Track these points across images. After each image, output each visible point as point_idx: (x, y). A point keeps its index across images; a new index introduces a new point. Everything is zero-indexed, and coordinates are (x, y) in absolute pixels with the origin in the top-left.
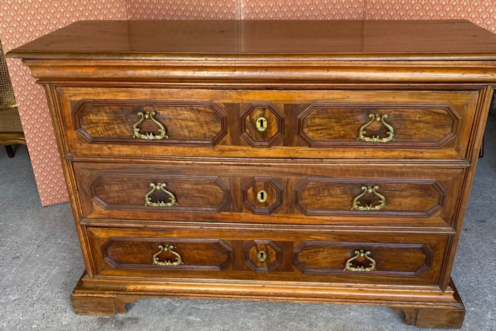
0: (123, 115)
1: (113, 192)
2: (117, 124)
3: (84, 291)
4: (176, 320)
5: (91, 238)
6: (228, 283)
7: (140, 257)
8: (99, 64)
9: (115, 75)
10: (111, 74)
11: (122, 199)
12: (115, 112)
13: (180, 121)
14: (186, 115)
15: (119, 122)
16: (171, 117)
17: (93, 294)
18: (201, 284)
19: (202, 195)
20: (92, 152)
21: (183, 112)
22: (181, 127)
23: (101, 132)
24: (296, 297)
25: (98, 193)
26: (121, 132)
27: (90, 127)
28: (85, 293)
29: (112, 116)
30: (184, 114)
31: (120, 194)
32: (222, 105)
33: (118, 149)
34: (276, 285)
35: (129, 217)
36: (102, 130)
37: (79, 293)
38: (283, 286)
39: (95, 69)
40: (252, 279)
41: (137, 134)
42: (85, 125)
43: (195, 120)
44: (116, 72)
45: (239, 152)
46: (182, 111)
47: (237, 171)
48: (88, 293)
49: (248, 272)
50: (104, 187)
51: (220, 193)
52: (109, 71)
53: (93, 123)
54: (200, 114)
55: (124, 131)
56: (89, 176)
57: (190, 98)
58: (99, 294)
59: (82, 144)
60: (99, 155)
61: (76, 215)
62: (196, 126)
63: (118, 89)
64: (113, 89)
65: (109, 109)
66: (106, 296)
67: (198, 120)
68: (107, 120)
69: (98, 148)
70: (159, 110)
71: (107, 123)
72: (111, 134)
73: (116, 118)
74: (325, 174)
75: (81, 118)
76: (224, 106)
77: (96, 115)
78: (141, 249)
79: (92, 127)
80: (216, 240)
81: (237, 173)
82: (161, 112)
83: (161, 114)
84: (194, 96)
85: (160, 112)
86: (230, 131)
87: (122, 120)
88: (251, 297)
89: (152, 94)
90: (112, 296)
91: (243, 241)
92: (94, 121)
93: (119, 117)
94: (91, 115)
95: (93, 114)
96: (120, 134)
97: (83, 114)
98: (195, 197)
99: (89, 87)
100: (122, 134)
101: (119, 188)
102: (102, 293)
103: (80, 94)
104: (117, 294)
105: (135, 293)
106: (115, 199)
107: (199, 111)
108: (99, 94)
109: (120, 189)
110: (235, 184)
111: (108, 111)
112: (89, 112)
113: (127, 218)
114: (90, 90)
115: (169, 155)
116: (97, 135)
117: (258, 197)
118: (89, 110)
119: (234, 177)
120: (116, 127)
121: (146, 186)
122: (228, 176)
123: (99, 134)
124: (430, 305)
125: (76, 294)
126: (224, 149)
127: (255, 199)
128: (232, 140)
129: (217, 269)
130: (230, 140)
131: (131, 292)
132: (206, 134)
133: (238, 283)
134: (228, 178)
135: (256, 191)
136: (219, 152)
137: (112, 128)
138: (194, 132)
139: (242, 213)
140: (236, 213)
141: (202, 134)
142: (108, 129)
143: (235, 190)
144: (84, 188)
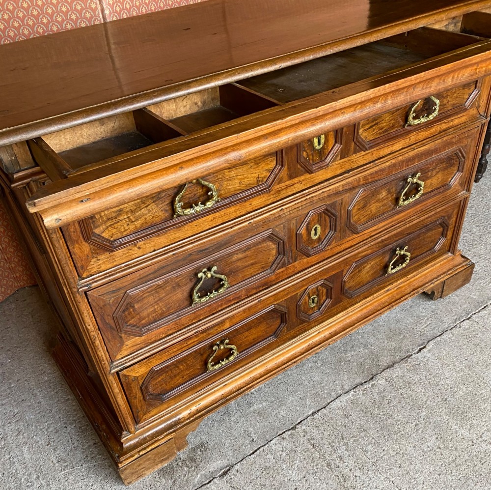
1: (146, 308)
2: (146, 207)
3: (132, 453)
4: (243, 419)
6: (285, 348)
11: (160, 312)
17: (145, 449)
18: (260, 364)
23: (124, 228)
24: (351, 326)
25: (127, 320)
26: (153, 217)
27: (107, 228)
28: (136, 454)
31: (156, 307)
33: (152, 244)
34: (329, 324)
35: (171, 332)
36: (125, 225)
37: (127, 459)
38: (336, 322)
40: (305, 331)
41: (180, 211)
42: (98, 227)
45: (295, 186)
47: (292, 212)
48: (139, 452)
49: (301, 326)
50: (133, 307)
51: (273, 249)
53: (111, 219)
55: (157, 213)
56: (113, 302)
58: (153, 444)
59: (99, 258)
61: (104, 364)
62: (247, 170)
66: (163, 441)
68: (131, 206)
71: (132, 211)
72: (138, 226)
73: (143, 198)
74: (375, 178)
78: (188, 362)
79: (111, 225)
80: (272, 307)
81: (292, 215)
86: (288, 161)
87: (153, 198)
88: (313, 350)
90: (171, 437)
91: (297, 294)
92: (112, 215)
96: (152, 220)
98: (246, 267)
100: (154, 220)
101: (154, 299)
102: (156, 441)
104: (174, 431)
105: (195, 417)
106: (151, 317)
109: (156, 299)
110: (290, 229)
113: (169, 333)
116: (119, 235)
117: (312, 235)
119: (289, 221)
120: (146, 212)
122: (282, 224)
123: (122, 233)
124: (451, 273)
125: (124, 462)
126: (280, 189)
127: (309, 239)
128: (288, 174)
129: (272, 339)
130: (287, 174)
131: (188, 419)
132: (260, 176)
133: (295, 343)
134: (282, 226)
135: (309, 228)
136: (275, 196)
137: (139, 216)
138: (246, 180)
139: (297, 262)
140: (290, 265)
141: (255, 179)
142: (133, 220)
143: (290, 238)
144: (107, 322)
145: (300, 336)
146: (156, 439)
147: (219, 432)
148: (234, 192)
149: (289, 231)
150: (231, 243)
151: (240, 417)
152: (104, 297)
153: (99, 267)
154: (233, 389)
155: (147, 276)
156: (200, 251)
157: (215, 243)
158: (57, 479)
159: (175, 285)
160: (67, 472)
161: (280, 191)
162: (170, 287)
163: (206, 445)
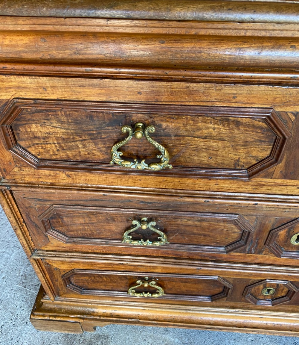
0: (91, 127)
1: (75, 224)
2: (82, 141)
5: (48, 269)
7: (112, 285)
8: (39, 28)
9: (78, 52)
10: (68, 52)
11: (90, 232)
12: (76, 122)
13: (197, 139)
14: (211, 130)
15: (84, 138)
16: (182, 132)
19: (206, 233)
20: (41, 180)
21: (207, 125)
22: (198, 150)
23: (54, 152)
25: (54, 226)
26: (89, 154)
27: (34, 145)
29: (72, 129)
30: (207, 128)
31: (86, 227)
32: (291, 116)
33: (83, 177)
35: (98, 251)
36: (55, 149)
39: (32, 38)
41: (117, 160)
42: (24, 140)
43: (226, 138)
44: (80, 47)
45: (288, 187)
46: (205, 123)
47: (273, 209)
48: (50, 316)
50: (62, 219)
51: (235, 232)
52: (62, 43)
53: (39, 138)
54: (239, 129)
55: (94, 152)
56: (39, 208)
57: (229, 101)
59: (23, 168)
60: (52, 184)
62: (224, 147)
63: (83, 79)
64: (71, 81)
65: (66, 116)
66: (71, 320)
67: (232, 139)
68: (63, 133)
69: (50, 175)
70: (162, 121)
71: (63, 139)
72: (70, 155)
73: (79, 132)
75: (16, 130)
76: (293, 118)
77: (43, 125)
78: (113, 279)
79: (38, 144)
81: (272, 213)
82: (164, 125)
83: (164, 127)
84: (239, 98)
85: (162, 123)
86: (288, 158)
87: (90, 134)
89: (153, 91)
90: (78, 321)
91: (251, 279)
92: (39, 134)
93: (84, 131)
94: (34, 125)
95: (36, 123)
96: (88, 156)
97: (19, 123)
98: (195, 234)
99: (23, 74)
100: (89, 156)
101: (85, 221)
102: (67, 317)
103: (6, 88)
104: (84, 319)
106: (79, 232)
107: (238, 124)
108: (45, 89)
109: (87, 222)
110: (264, 224)
111: (64, 118)
112: (29, 119)
113: (95, 251)
114: (27, 80)
115: (167, 187)
116: (47, 156)
118: (29, 117)
119: (266, 216)
120: (80, 146)
121: (125, 220)
122: (255, 216)
123: (51, 155)
125: (36, 316)
126: (264, 183)
127: (286, 242)
128: (284, 171)
129: (207, 300)
130: (281, 172)
131: (100, 316)
132: (241, 160)
133: (230, 313)
134: (255, 217)
135: (291, 232)
136: (254, 187)
137: (72, 147)
138: (219, 157)
139: (260, 255)
140: (251, 255)
141: (233, 161)
142: (65, 148)
143: (260, 232)
144: (33, 220)
145: (240, 310)
146: (67, 315)
147: (126, 337)
148: (198, 165)
149: (262, 226)
150: (182, 209)
151: (150, 336)
152: (29, 200)
153: (23, 176)
154: (150, 316)
155: (77, 200)
156: (142, 202)
157: (162, 202)
158: (11, 288)
159: (109, 218)
160: (20, 288)
161: (263, 185)
162: (103, 218)
163: (109, 340)
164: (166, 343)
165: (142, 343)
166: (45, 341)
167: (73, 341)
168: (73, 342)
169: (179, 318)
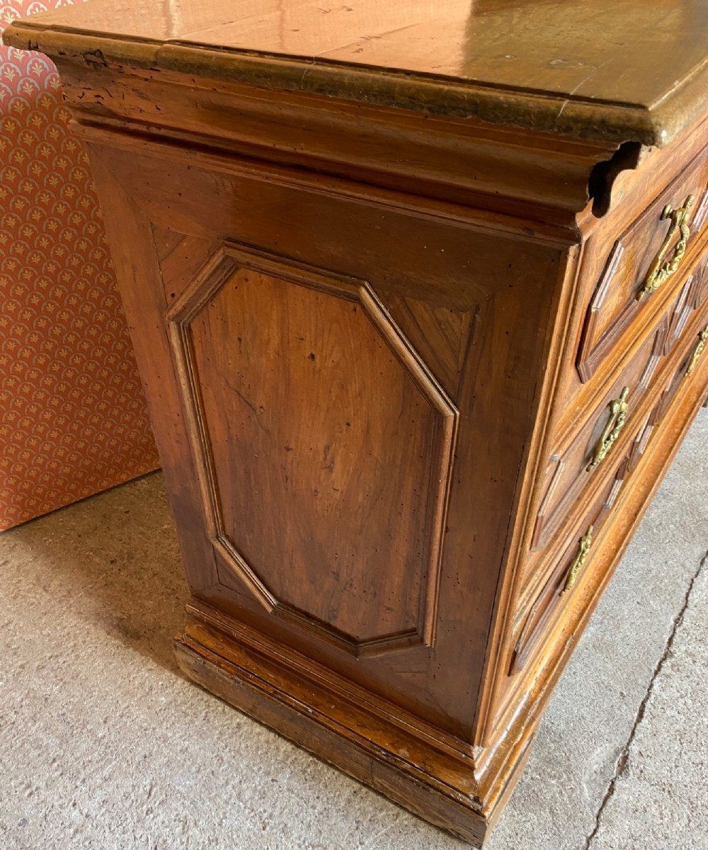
3: (495, 783)
28: (498, 783)
37: (492, 798)
48: (502, 777)
58: (513, 754)
66: (525, 743)
125: (489, 806)
163: (554, 728)
164: (591, 645)
165: (578, 679)
166: (510, 845)
167: (530, 791)
168: (534, 791)
169: (592, 581)
